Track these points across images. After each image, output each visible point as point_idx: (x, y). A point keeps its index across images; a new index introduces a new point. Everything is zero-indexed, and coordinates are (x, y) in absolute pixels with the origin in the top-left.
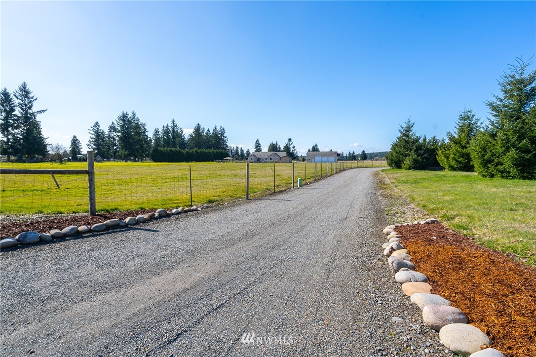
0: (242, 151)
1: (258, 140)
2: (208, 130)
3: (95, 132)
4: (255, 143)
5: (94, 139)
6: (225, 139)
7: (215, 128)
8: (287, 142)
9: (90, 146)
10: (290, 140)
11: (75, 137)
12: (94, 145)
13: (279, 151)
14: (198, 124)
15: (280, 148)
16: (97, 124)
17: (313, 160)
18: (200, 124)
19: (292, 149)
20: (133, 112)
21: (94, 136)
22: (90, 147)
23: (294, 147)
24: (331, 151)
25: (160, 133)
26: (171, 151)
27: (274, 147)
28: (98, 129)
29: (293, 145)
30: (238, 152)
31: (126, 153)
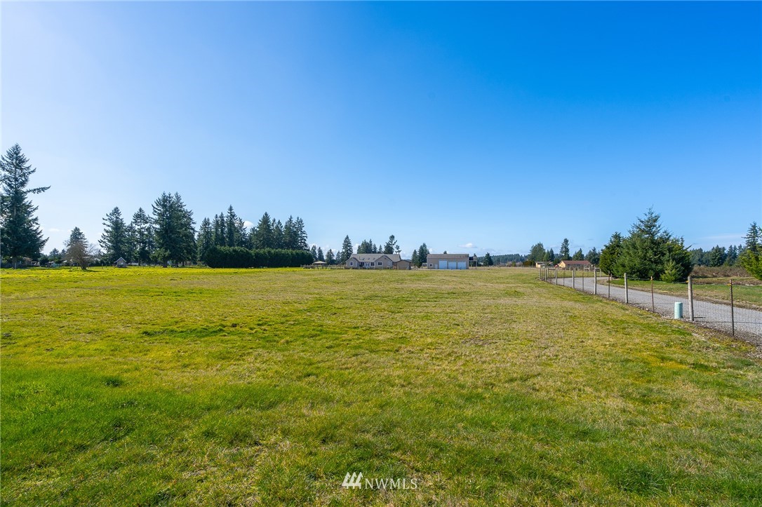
0: (320, 251)
1: (347, 237)
2: (279, 222)
3: (113, 222)
4: (343, 242)
5: (111, 232)
6: (304, 235)
7: (290, 219)
8: (388, 240)
9: (104, 242)
10: (392, 237)
11: (77, 229)
12: (109, 241)
13: (375, 252)
14: (266, 214)
15: (375, 248)
16: (116, 211)
17: (436, 266)
18: (269, 214)
19: (396, 250)
20: (177, 194)
21: (110, 229)
22: (104, 245)
23: (398, 248)
24: (445, 253)
25: (210, 225)
26: (234, 251)
27: (367, 247)
28: (117, 218)
29: (396, 244)
30: (316, 254)
31: (167, 254)
